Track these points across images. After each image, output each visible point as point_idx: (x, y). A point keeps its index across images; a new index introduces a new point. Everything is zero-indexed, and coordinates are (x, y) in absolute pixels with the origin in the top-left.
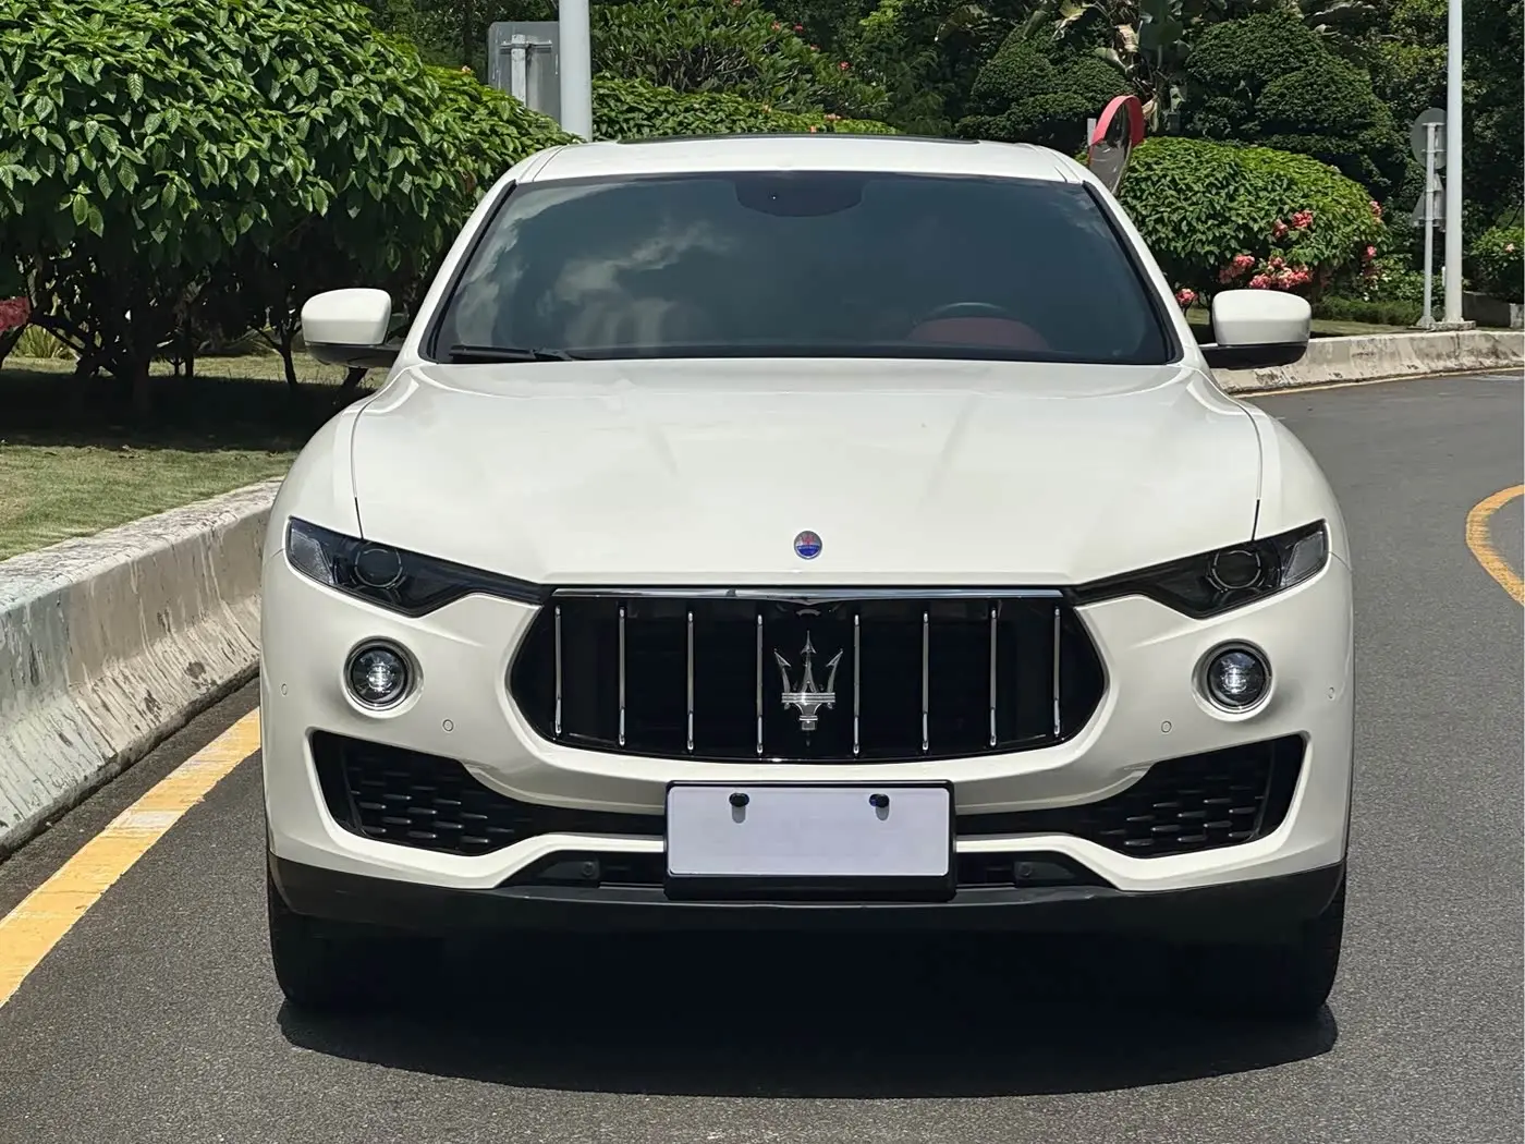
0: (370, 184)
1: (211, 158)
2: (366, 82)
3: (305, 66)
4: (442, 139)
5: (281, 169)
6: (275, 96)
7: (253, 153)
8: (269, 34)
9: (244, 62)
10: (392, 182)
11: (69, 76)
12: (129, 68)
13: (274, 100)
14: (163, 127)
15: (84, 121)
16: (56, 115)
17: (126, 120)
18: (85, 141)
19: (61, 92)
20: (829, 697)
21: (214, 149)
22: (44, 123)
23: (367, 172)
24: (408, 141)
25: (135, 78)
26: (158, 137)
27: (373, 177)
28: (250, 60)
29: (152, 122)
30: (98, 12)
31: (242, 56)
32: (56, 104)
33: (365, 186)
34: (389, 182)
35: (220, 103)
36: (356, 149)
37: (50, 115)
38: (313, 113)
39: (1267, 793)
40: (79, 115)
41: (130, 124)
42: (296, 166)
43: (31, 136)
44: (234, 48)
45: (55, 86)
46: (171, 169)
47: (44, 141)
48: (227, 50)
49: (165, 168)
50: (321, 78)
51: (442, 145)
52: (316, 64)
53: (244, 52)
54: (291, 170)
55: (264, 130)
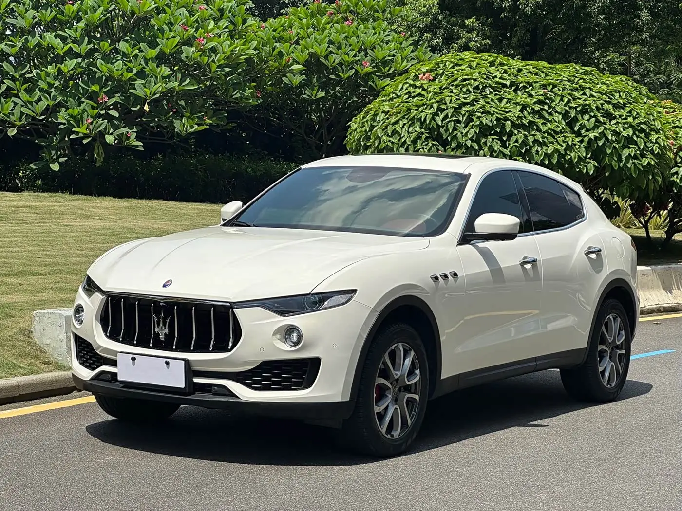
0: (613, 163)
1: (537, 152)
2: (618, 123)
3: (591, 117)
4: (654, 145)
5: (569, 157)
6: (576, 129)
7: (556, 151)
8: (576, 105)
9: (562, 116)
10: (624, 163)
11: (481, 122)
12: (506, 119)
13: (576, 130)
14: (517, 141)
15: (487, 138)
16: (475, 136)
17: (505, 138)
18: (487, 146)
19: (478, 128)
20: (167, 330)
21: (539, 149)
22: (470, 139)
23: (612, 158)
24: (634, 146)
25: (508, 123)
26: (514, 144)
27: (615, 160)
28: (566, 115)
29: (514, 138)
30: (505, 98)
31: (562, 114)
32: (475, 132)
33: (611, 164)
34: (623, 162)
35: (546, 132)
36: (607, 149)
37: (473, 136)
38: (590, 135)
39: (307, 375)
40: (486, 136)
41: (506, 140)
42: (575, 156)
43: (466, 144)
44: (559, 111)
45: (476, 126)
46: (519, 156)
47: (469, 146)
48: (557, 112)
49: (517, 156)
50: (596, 122)
51: (653, 148)
52: (595, 116)
53: (563, 112)
54: (573, 157)
55: (564, 142)
